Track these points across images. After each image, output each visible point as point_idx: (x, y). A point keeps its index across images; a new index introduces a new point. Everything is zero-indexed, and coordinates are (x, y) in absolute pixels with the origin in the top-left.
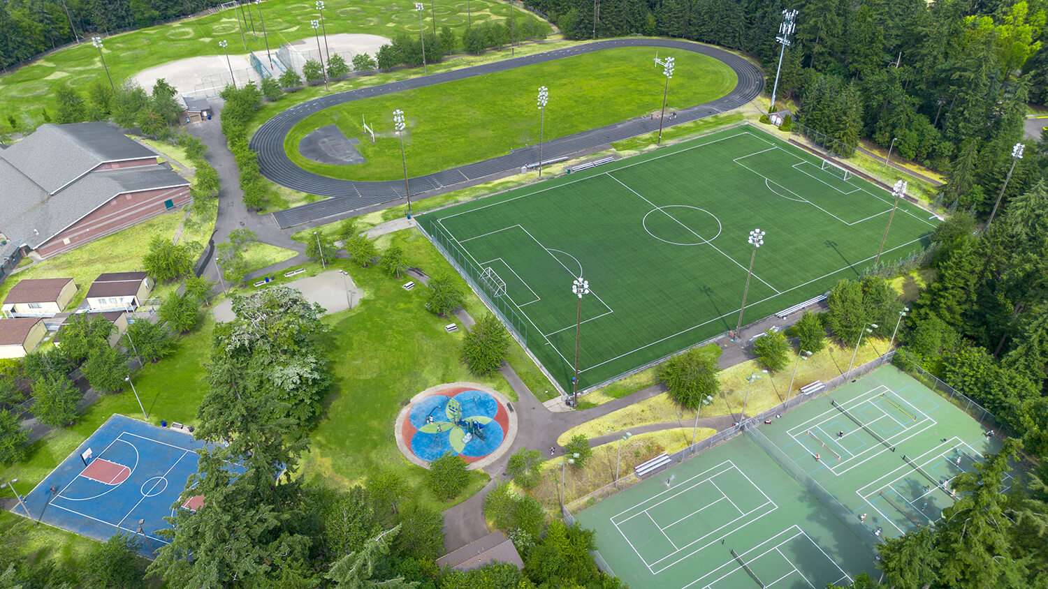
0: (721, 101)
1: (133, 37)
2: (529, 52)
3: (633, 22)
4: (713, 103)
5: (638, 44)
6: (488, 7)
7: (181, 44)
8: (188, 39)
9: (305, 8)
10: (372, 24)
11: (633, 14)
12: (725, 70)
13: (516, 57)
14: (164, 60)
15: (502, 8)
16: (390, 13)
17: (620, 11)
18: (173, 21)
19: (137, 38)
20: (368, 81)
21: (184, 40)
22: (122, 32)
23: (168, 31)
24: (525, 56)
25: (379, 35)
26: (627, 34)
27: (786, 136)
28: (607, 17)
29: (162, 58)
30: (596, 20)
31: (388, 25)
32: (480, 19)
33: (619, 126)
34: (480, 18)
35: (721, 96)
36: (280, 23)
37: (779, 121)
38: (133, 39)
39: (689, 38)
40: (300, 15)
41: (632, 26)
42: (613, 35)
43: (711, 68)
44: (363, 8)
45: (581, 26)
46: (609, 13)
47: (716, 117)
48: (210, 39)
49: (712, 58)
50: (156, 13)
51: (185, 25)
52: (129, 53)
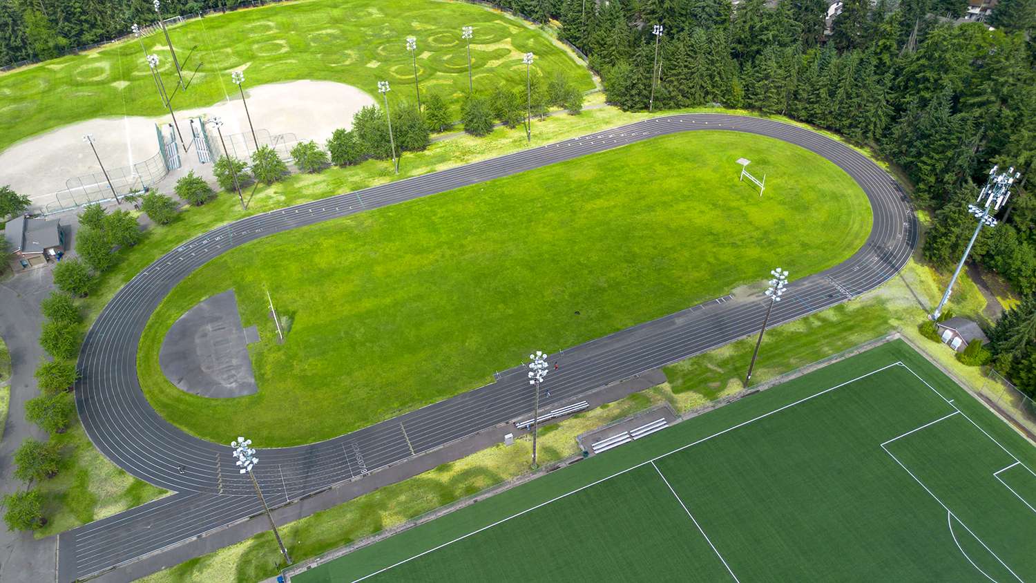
0: (846, 267)
1: (30, 75)
2: (556, 134)
3: (709, 88)
4: (835, 273)
5: (714, 125)
6: (510, 35)
7: (85, 92)
8: (98, 83)
9: (268, 28)
10: (347, 63)
11: (711, 77)
12: (850, 191)
13: (534, 145)
14: (51, 123)
15: (528, 38)
16: (376, 42)
17: (692, 73)
18: (90, 48)
19: (34, 77)
20: (312, 185)
21: (92, 84)
22: (20, 66)
23: (78, 66)
24: (545, 144)
25: (353, 84)
26: (700, 104)
27: (970, 377)
28: (672, 82)
29: (50, 119)
30: (657, 84)
31: (369, 65)
32: (497, 58)
33: (680, 321)
34: (497, 55)
35: (848, 255)
36: (228, 55)
37: (958, 342)
38: (28, 80)
39: (792, 117)
40: (258, 42)
41: (707, 93)
42: (678, 106)
43: (827, 187)
44: (343, 31)
45: (633, 92)
46: (674, 75)
47: (840, 309)
48: (126, 83)
49: (831, 164)
50: (62, 41)
51: (104, 54)
52: (13, 106)
